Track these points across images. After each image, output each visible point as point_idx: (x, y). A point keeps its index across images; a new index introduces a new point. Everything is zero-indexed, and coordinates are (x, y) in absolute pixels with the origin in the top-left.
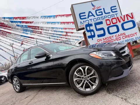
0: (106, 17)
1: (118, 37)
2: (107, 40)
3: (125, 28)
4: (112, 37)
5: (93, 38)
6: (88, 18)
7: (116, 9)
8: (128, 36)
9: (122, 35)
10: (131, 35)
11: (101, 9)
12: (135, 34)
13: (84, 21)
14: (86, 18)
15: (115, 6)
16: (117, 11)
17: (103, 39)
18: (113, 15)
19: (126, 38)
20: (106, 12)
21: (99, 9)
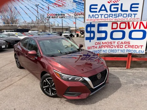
0: (121, 15)
1: (120, 45)
2: (106, 45)
3: (133, 37)
4: (113, 43)
5: (91, 40)
6: (99, 12)
7: (138, 7)
8: (132, 47)
9: (126, 43)
10: (135, 46)
11: (118, 5)
12: (140, 47)
13: (93, 15)
14: (96, 12)
15: (138, 4)
16: (137, 11)
17: (103, 42)
18: (131, 15)
19: (129, 48)
20: (123, 9)
21: (116, 3)
